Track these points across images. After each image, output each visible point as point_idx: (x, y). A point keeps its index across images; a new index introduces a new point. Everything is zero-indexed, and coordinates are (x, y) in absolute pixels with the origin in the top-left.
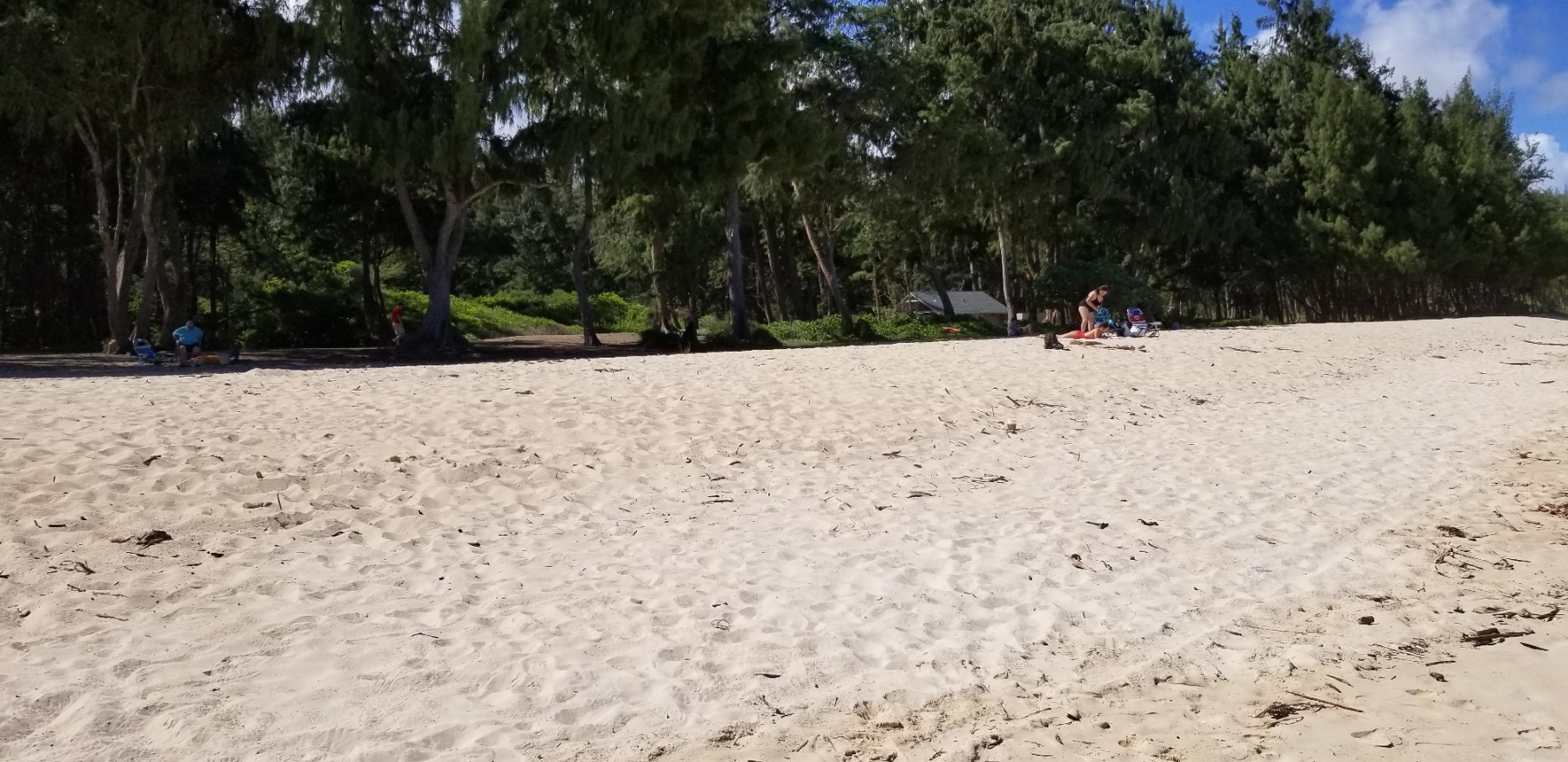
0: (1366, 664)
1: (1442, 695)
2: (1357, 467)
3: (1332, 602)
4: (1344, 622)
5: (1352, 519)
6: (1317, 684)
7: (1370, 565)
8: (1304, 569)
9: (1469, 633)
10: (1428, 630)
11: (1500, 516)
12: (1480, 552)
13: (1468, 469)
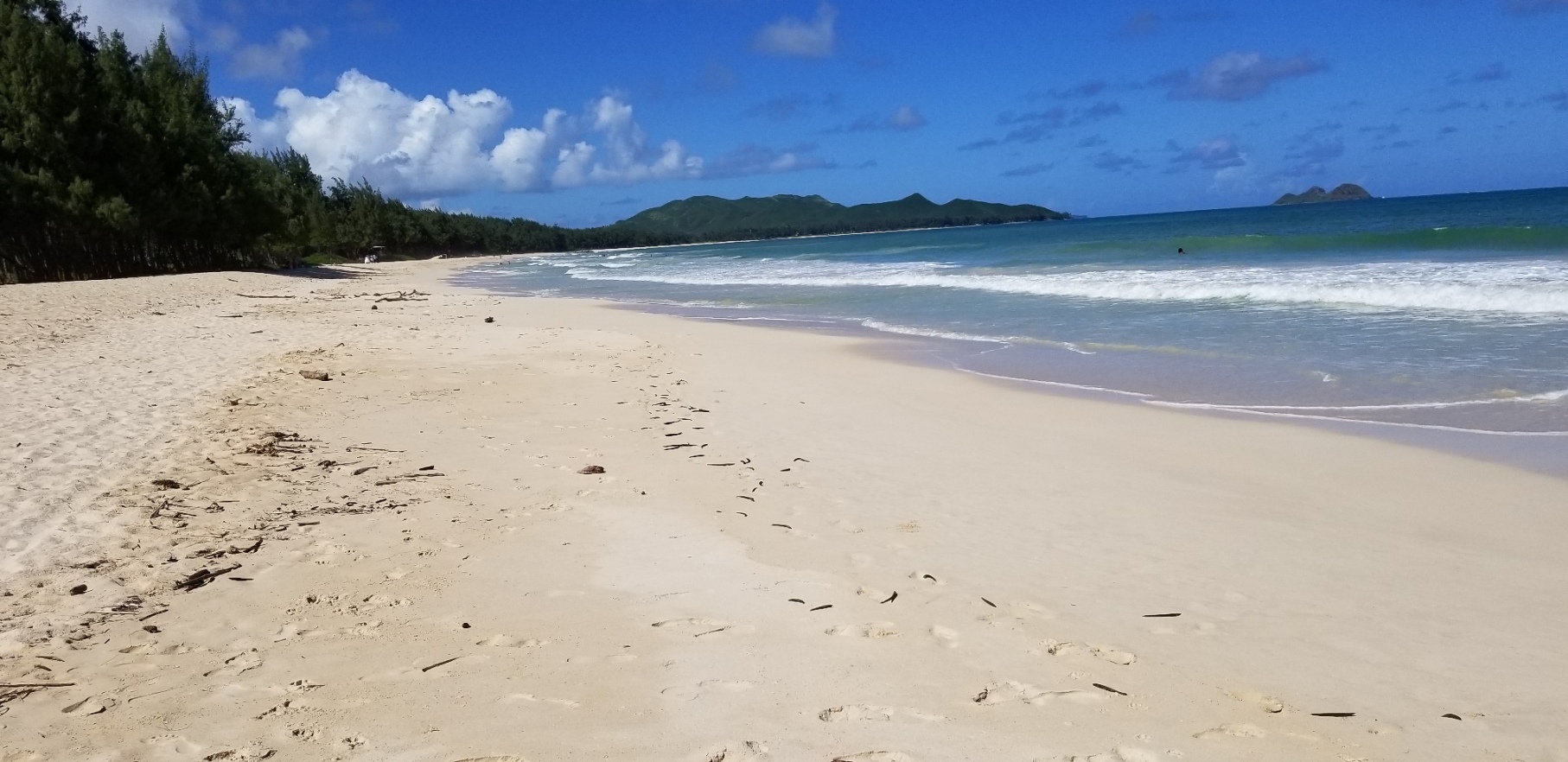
0: (79, 634)
1: (155, 646)
2: (71, 433)
3: (42, 578)
4: (55, 597)
5: (65, 487)
6: (24, 669)
7: (84, 533)
8: (12, 550)
9: (182, 579)
10: (141, 585)
11: (213, 462)
12: (194, 500)
13: (184, 421)
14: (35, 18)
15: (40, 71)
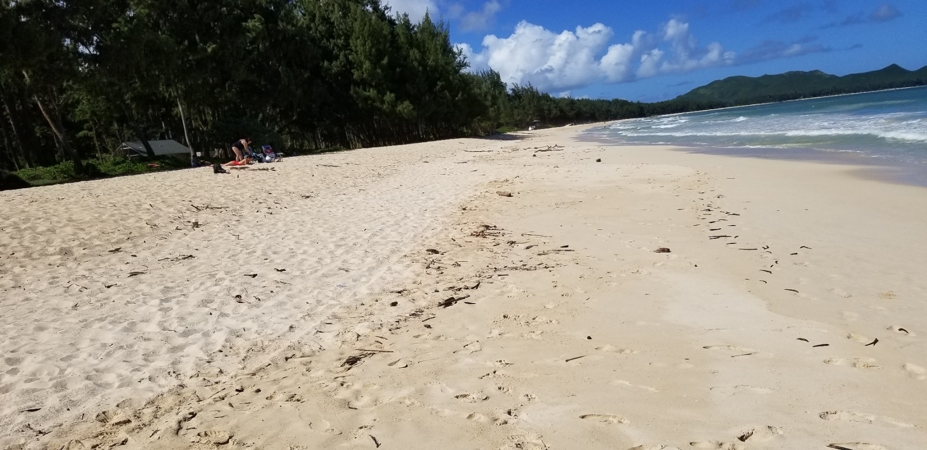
0: (394, 326)
1: (430, 335)
2: (388, 224)
3: (378, 297)
4: (383, 307)
5: (386, 252)
6: (370, 342)
7: (395, 275)
8: (364, 282)
9: (441, 301)
10: (422, 303)
11: (454, 240)
12: (446, 260)
13: (440, 219)
14: (367, 10)
15: (370, 38)
